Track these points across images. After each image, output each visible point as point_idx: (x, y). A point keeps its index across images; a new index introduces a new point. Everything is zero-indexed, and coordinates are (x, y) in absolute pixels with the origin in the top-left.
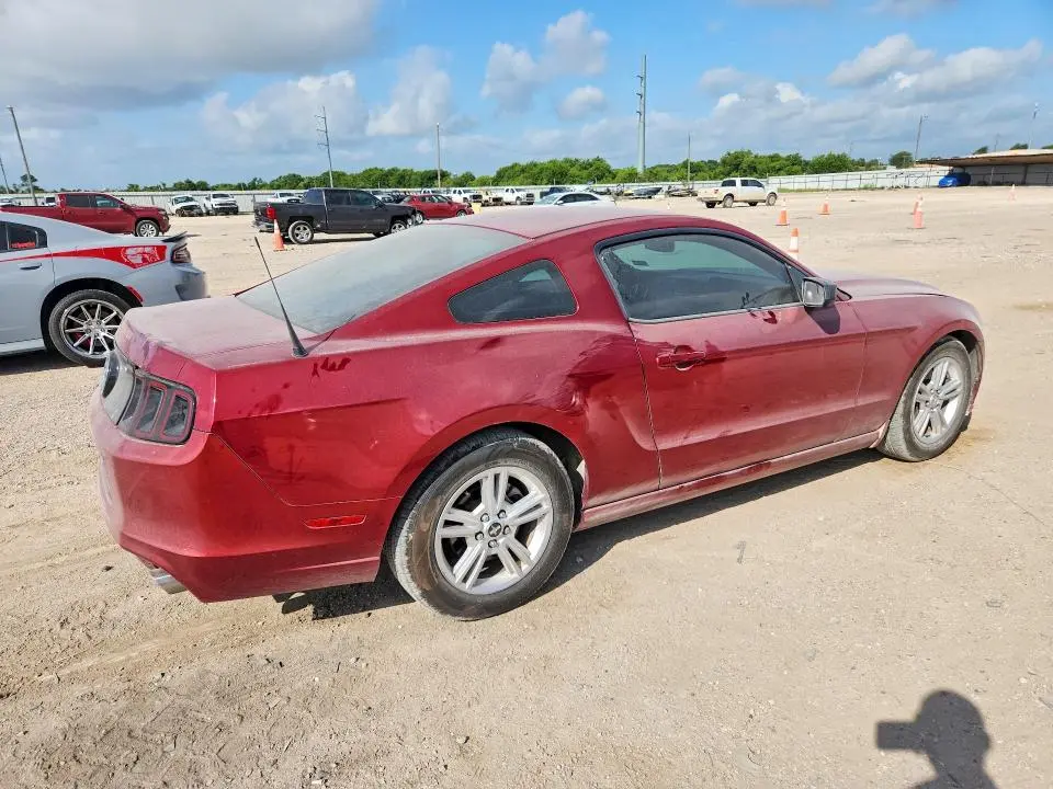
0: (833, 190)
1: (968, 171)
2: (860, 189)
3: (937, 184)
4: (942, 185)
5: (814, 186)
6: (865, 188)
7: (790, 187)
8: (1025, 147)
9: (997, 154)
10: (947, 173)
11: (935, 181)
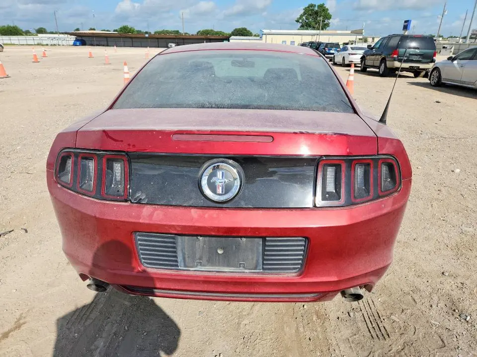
0: (27, 45)
1: (84, 38)
2: (35, 45)
3: (72, 44)
4: (75, 45)
5: (25, 43)
6: (38, 44)
7: (16, 42)
8: (94, 29)
9: (83, 32)
10: (75, 39)
11: (72, 43)
